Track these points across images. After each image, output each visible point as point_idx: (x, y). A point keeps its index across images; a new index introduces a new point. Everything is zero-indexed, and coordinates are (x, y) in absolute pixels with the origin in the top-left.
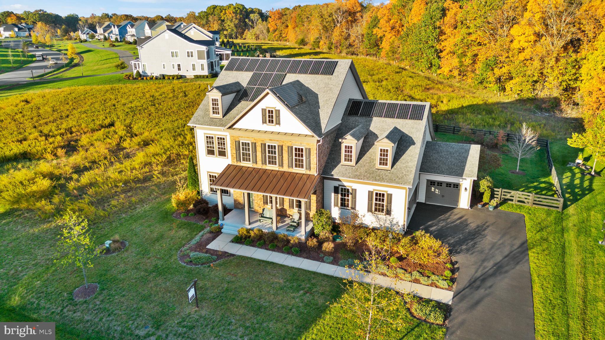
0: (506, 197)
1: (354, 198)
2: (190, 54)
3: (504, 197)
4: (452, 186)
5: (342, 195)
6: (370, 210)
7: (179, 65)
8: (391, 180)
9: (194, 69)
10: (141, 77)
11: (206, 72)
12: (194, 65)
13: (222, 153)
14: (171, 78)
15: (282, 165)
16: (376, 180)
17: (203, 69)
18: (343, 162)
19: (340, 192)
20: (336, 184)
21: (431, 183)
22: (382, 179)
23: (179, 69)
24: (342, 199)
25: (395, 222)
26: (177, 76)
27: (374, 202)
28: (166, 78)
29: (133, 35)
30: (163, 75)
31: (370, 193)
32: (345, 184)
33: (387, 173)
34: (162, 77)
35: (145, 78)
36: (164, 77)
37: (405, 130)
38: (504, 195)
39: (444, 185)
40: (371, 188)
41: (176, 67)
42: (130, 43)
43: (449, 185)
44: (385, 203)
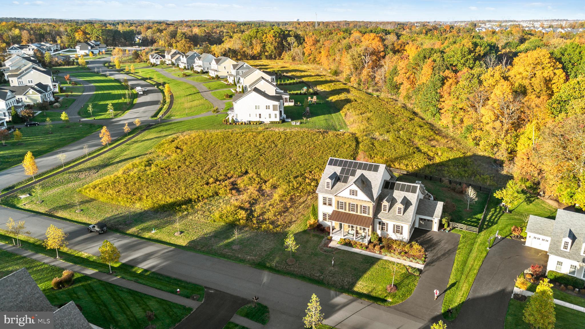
1: (387, 226)
2: (268, 107)
6: (394, 232)
7: (260, 115)
8: (402, 221)
9: (270, 117)
10: (235, 122)
11: (278, 119)
12: (270, 115)
13: (330, 205)
14: (255, 124)
15: (357, 212)
16: (396, 220)
17: (276, 117)
18: (382, 211)
19: (381, 224)
20: (380, 220)
21: (421, 219)
22: (399, 220)
23: (260, 117)
24: (382, 227)
25: (404, 238)
26: (259, 122)
27: (396, 229)
28: (252, 123)
29: (200, 66)
30: (249, 121)
31: (394, 225)
32: (383, 221)
33: (401, 217)
34: (249, 123)
35: (237, 124)
36: (250, 122)
37: (409, 198)
39: (426, 220)
40: (395, 223)
41: (258, 116)
42: (198, 73)
43: (429, 220)
44: (400, 230)
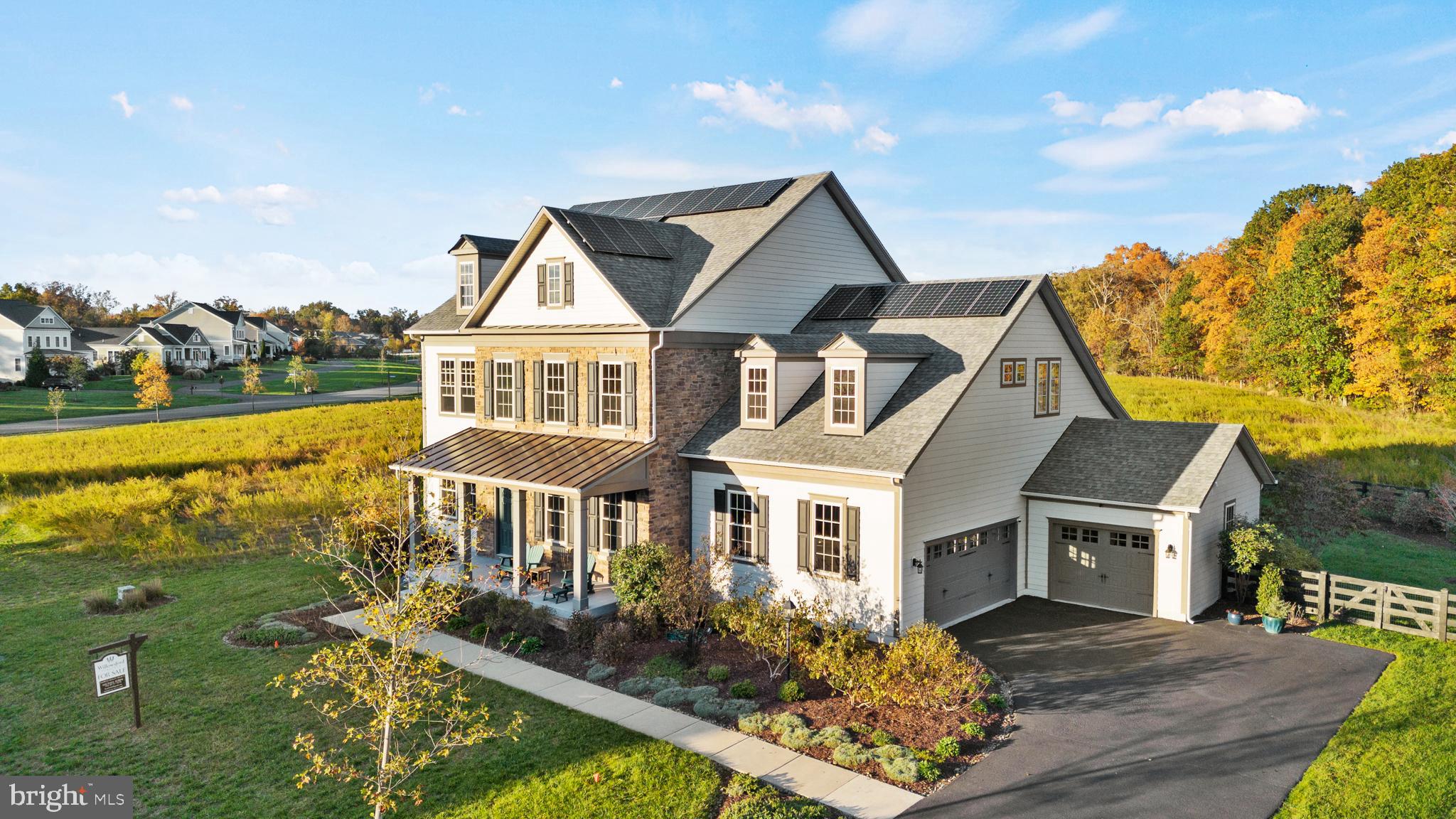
0: (1349, 605)
1: (764, 526)
3: (1340, 602)
4: (1129, 541)
5: (734, 519)
8: (852, 461)
13: (469, 406)
15: (575, 419)
16: (821, 463)
18: (744, 419)
19: (729, 508)
20: (719, 481)
21: (1064, 532)
22: (828, 459)
24: (734, 529)
25: (870, 605)
27: (814, 537)
32: (744, 480)
33: (850, 445)
37: (947, 342)
38: (1338, 596)
39: (1104, 538)
40: (806, 491)
43: (1119, 536)
44: (842, 540)
